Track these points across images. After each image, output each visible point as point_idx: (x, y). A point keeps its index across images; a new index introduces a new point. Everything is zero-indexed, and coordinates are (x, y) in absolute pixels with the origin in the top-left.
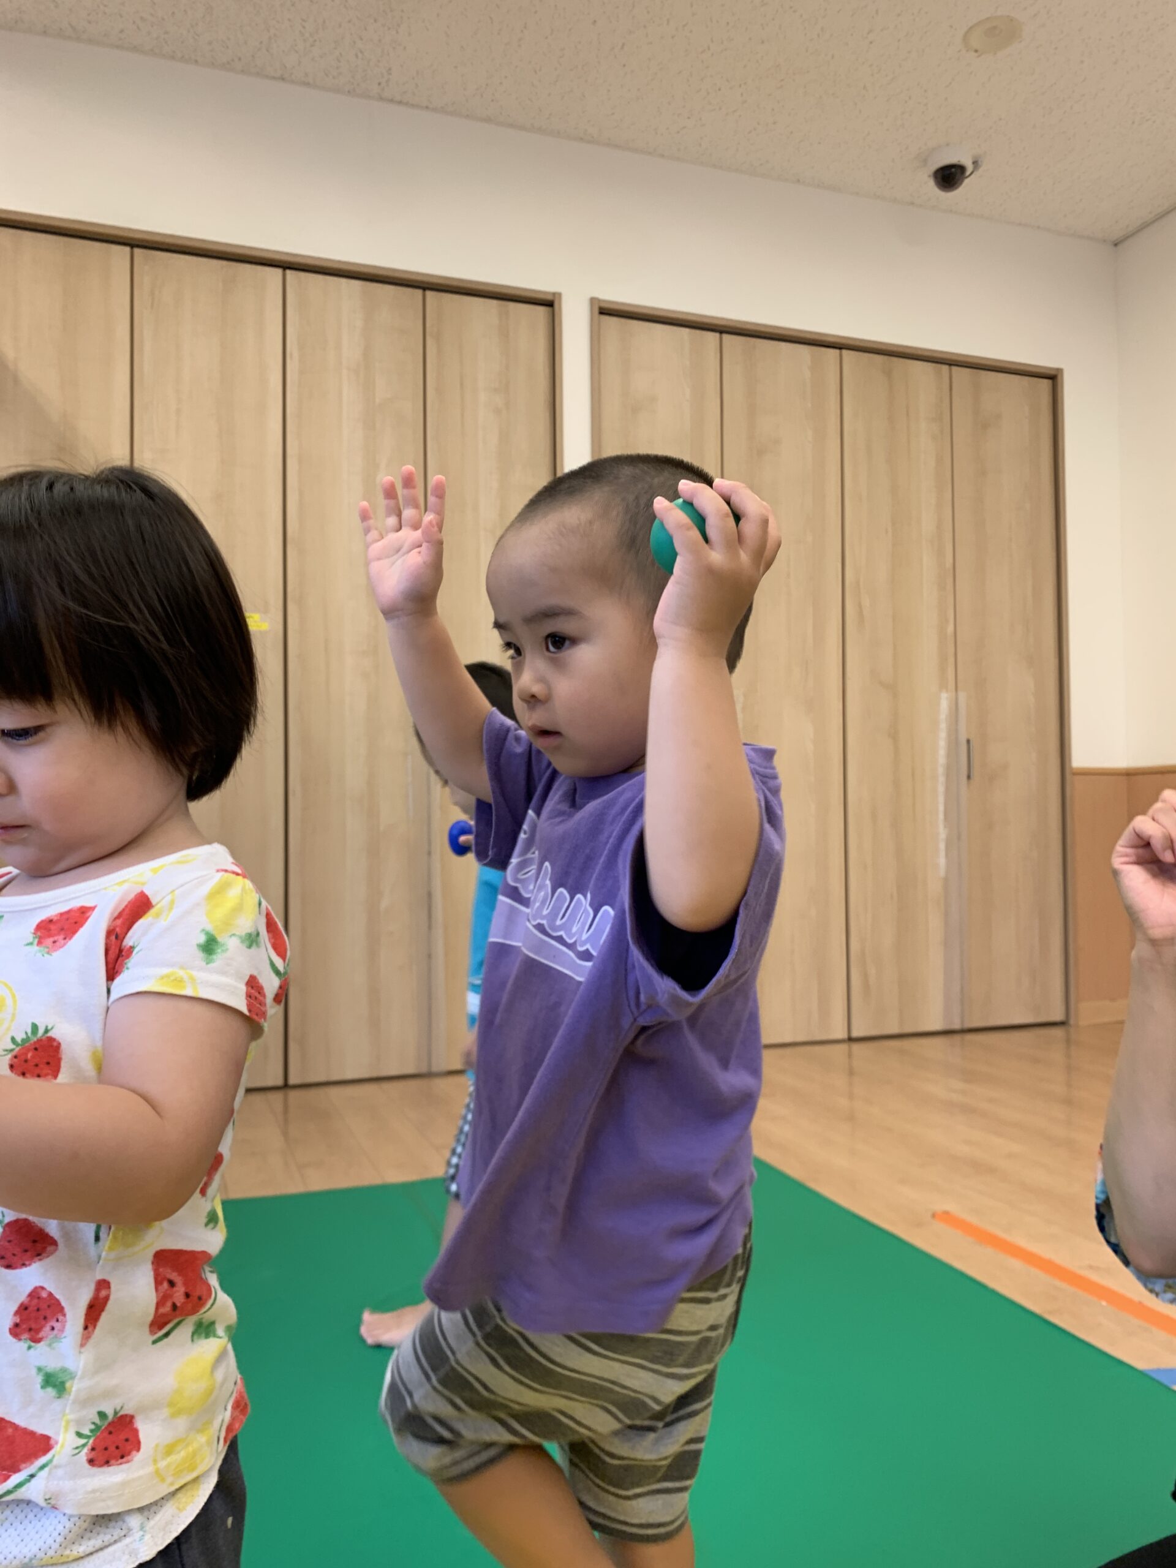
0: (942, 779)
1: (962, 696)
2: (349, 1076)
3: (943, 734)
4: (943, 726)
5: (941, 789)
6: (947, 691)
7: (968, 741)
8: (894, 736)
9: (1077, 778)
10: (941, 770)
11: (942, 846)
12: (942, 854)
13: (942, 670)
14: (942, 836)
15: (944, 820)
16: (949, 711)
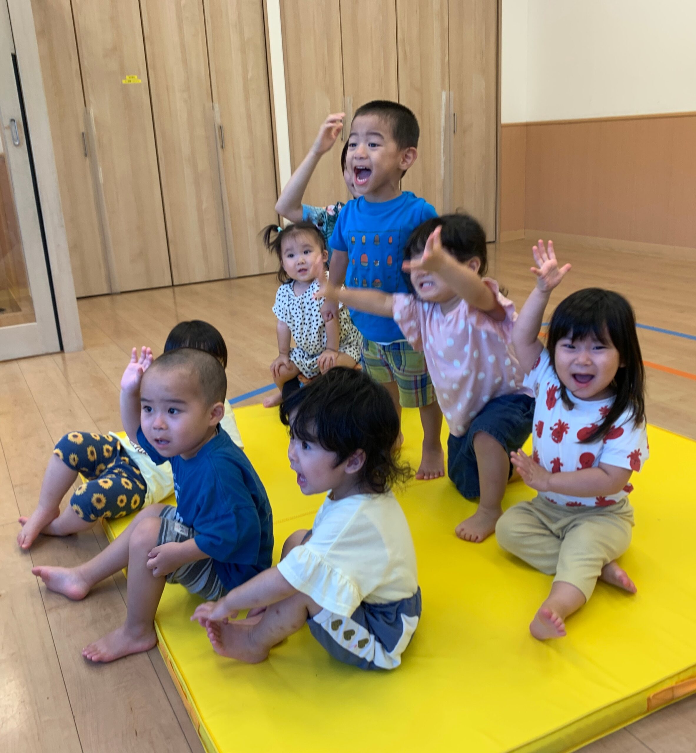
0: (442, 133)
1: (452, 93)
2: (198, 280)
3: (443, 112)
4: (443, 108)
5: (442, 138)
6: (445, 91)
7: (454, 115)
9: (503, 128)
10: (442, 129)
11: (443, 165)
12: (443, 168)
13: (443, 80)
14: (443, 160)
15: (444, 152)
16: (446, 100)
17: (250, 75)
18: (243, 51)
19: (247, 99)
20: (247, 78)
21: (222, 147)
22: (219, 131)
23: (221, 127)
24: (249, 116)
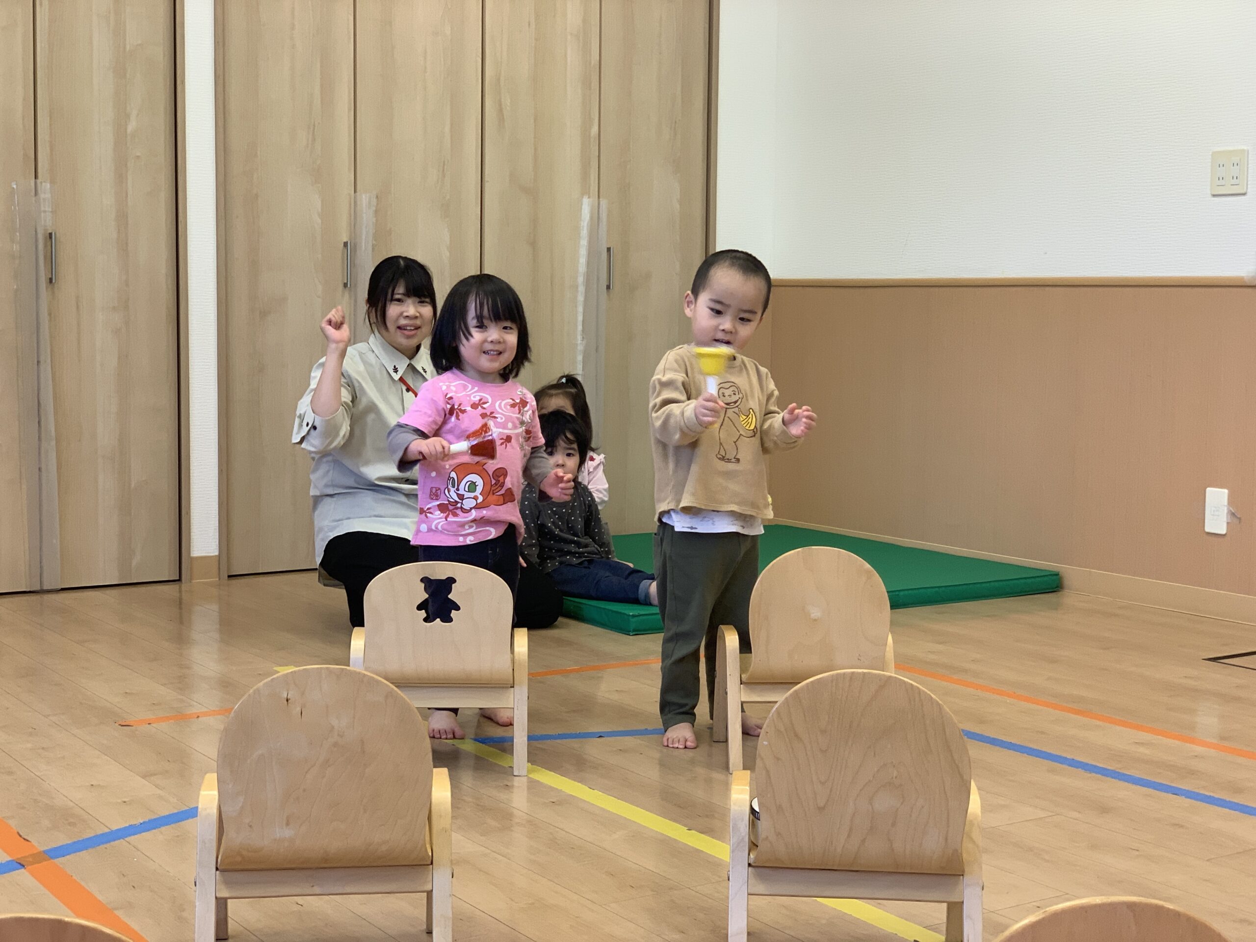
0: (581, 289)
1: (604, 203)
3: (584, 242)
4: (585, 232)
5: (581, 298)
6: (589, 198)
7: (609, 249)
8: (533, 244)
10: (581, 279)
11: (580, 358)
13: (585, 174)
14: (580, 348)
15: (583, 331)
16: (591, 218)
17: (132, 126)
18: (120, 70)
19: (120, 178)
20: (126, 129)
21: (51, 280)
22: (45, 246)
23: (50, 234)
24: (122, 218)
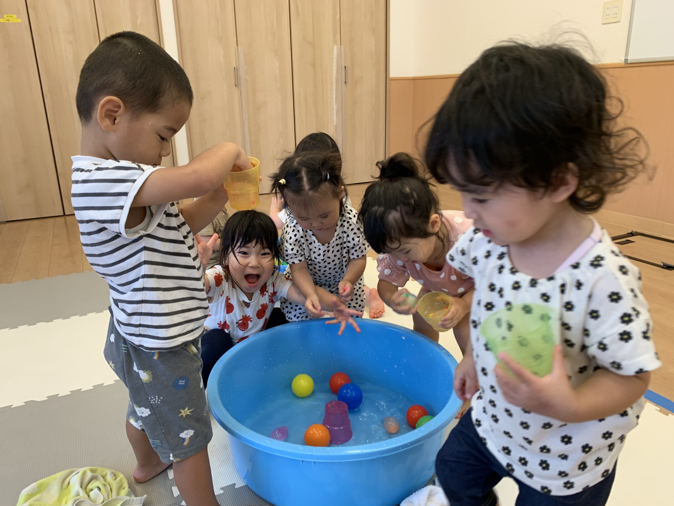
0: (335, 84)
1: (343, 47)
3: (335, 64)
4: (335, 60)
5: (334, 88)
6: (336, 45)
7: (345, 67)
8: (314, 65)
9: (392, 82)
10: (334, 80)
11: (335, 112)
12: (335, 116)
13: (335, 36)
14: (335, 108)
15: (336, 101)
16: (338, 54)
